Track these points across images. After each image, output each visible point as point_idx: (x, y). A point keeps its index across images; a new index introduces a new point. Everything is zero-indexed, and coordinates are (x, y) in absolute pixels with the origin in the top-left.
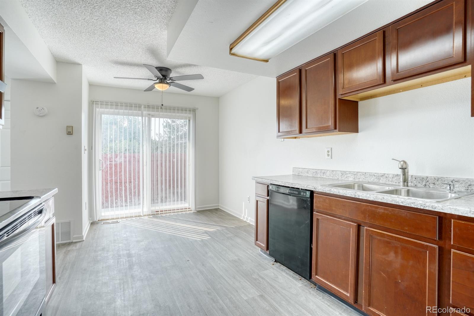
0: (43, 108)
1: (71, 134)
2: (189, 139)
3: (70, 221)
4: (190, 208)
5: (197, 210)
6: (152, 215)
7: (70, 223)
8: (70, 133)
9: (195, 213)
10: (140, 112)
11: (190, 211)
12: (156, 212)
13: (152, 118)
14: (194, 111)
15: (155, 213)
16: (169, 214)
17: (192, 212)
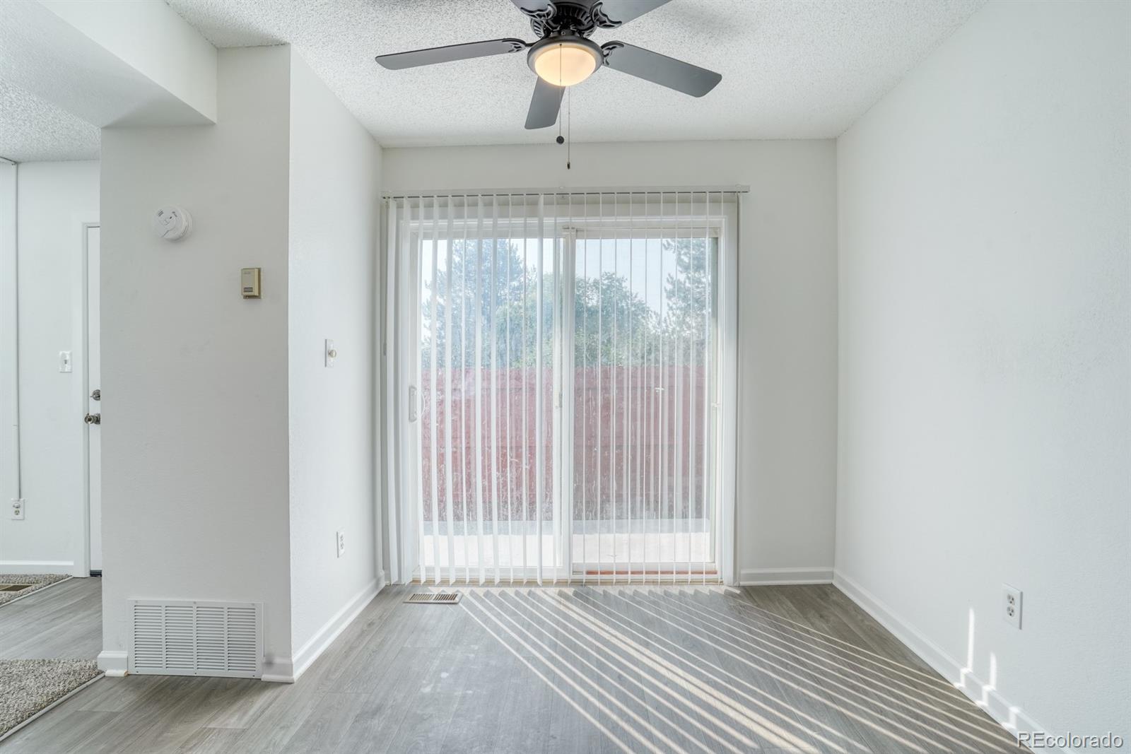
0: (174, 212)
1: (254, 297)
2: (715, 314)
3: (253, 604)
4: (716, 573)
5: (742, 583)
6: (574, 583)
7: (252, 611)
8: (250, 295)
9: (733, 595)
10: (535, 221)
11: (715, 582)
12: (589, 573)
13: (577, 240)
14: (732, 198)
15: (584, 577)
16: (634, 587)
17: (721, 590)
